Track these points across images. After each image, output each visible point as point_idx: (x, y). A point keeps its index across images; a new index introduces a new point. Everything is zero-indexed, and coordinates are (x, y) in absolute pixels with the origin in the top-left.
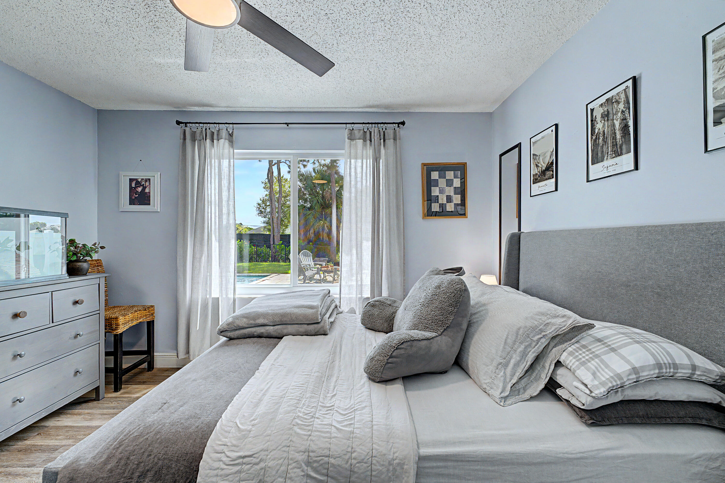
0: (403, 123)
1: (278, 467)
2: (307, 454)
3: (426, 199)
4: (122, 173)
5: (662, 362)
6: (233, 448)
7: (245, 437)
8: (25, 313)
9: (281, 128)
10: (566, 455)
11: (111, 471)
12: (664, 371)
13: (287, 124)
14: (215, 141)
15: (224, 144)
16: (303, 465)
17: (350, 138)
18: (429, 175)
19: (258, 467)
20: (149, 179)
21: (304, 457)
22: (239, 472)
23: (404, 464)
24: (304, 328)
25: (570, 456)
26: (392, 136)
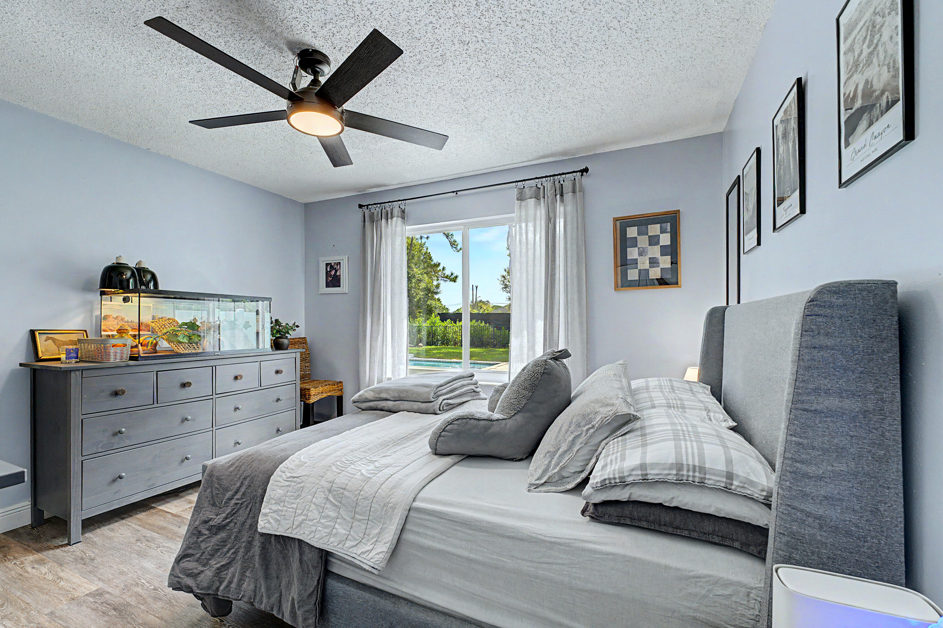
0: (586, 170)
1: (311, 488)
2: (331, 484)
3: (619, 264)
4: (321, 259)
5: (685, 463)
6: (291, 471)
7: (301, 466)
8: (241, 377)
9: (450, 198)
10: (539, 536)
11: (231, 472)
12: (685, 473)
13: (456, 192)
14: (389, 220)
15: (396, 222)
16: (326, 491)
17: (520, 198)
18: (623, 233)
19: (299, 485)
20: (340, 263)
21: (328, 485)
22: (289, 486)
23: (395, 508)
24: (416, 406)
25: (543, 538)
26: (570, 189)
